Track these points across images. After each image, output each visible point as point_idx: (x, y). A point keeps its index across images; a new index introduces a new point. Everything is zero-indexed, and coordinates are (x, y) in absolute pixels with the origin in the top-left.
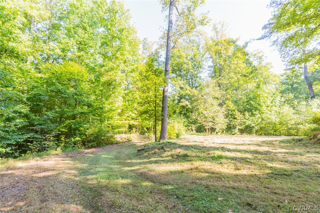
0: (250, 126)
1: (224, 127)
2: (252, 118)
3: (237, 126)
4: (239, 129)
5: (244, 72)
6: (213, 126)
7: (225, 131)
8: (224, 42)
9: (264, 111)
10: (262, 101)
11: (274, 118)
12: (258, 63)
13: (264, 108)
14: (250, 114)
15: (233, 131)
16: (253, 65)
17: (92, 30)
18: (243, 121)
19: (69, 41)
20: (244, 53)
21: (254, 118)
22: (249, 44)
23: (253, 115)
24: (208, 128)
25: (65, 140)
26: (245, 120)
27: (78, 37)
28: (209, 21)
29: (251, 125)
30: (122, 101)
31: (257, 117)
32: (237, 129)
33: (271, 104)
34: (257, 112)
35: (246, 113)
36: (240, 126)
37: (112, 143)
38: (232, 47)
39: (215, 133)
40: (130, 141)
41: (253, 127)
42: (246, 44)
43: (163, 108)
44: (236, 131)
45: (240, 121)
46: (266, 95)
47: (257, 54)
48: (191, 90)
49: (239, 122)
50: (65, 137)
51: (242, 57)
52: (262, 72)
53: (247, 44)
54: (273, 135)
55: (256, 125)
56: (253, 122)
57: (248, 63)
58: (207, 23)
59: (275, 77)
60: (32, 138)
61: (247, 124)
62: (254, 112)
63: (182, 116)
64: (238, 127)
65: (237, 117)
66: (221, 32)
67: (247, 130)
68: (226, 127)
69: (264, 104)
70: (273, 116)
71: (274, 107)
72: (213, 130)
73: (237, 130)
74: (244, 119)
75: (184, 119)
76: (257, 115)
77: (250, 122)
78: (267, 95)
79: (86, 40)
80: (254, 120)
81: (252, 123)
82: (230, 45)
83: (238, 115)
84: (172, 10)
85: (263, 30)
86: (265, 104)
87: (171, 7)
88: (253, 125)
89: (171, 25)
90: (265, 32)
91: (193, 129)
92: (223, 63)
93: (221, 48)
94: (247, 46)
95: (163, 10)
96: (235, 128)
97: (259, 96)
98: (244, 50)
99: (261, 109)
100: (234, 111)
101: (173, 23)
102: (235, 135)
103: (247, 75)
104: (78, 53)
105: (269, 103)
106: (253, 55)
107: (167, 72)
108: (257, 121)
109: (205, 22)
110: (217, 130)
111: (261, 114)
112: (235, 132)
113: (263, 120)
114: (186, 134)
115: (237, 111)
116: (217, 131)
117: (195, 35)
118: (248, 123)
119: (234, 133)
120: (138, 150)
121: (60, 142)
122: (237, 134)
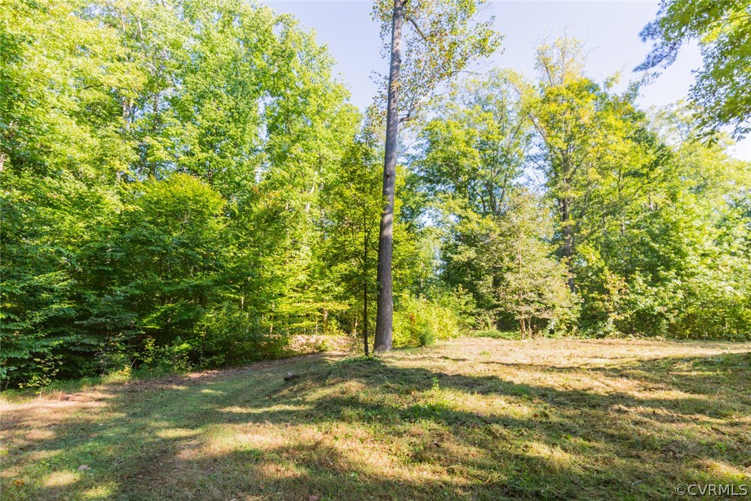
0: (652, 313)
1: (574, 316)
2: (655, 289)
3: (611, 312)
4: (616, 322)
5: (629, 163)
6: (538, 313)
7: (575, 328)
8: (565, 92)
9: (693, 270)
10: (686, 240)
11: (731, 288)
12: (684, 137)
13: (693, 260)
14: (649, 278)
15: (600, 327)
16: (658, 143)
17: (233, 100)
18: (628, 298)
19: (183, 131)
20: (630, 112)
21: (662, 288)
22: (641, 90)
23: (657, 281)
24: (525, 320)
25: (156, 348)
26: (633, 297)
27: (203, 118)
28: (499, 41)
29: (652, 308)
30: (308, 256)
31: (670, 286)
32: (611, 320)
33: (717, 249)
34: (673, 272)
35: (637, 277)
36: (618, 314)
37: (272, 358)
38: (590, 100)
39: (547, 332)
40: (323, 351)
41: (660, 314)
42: (632, 89)
43: (381, 269)
44: (610, 326)
45: (620, 299)
46: (697, 223)
47: (678, 113)
48: (480, 221)
49: (617, 302)
50: (156, 344)
51: (620, 124)
52: (697, 160)
53: (636, 89)
54: (729, 339)
55: (669, 311)
56: (660, 301)
57: (643, 138)
58: (494, 47)
59: (740, 172)
60: (79, 345)
61: (641, 306)
62: (663, 273)
63: (460, 289)
64: (613, 316)
65: (611, 288)
66: (561, 67)
67: (644, 324)
68: (579, 315)
69: (690, 248)
70: (723, 283)
71: (726, 257)
72: (538, 324)
73: (611, 322)
74: (633, 292)
75: (466, 297)
76: (670, 282)
77: (649, 302)
78: (701, 223)
79: (220, 125)
80: (662, 294)
81: (656, 303)
82: (581, 98)
83: (612, 281)
84: (398, 28)
85: (644, 39)
86: (695, 249)
87: (396, 22)
88: (658, 309)
89: (396, 63)
90: (655, 45)
91: (490, 321)
92: (566, 144)
93: (556, 108)
94: (636, 95)
95: (383, 33)
96: (604, 318)
97: (675, 225)
98: (630, 106)
99: (683, 263)
100: (601, 270)
101: (401, 58)
102: (607, 340)
103: (645, 171)
104: (203, 154)
105: (708, 245)
106: (666, 116)
107: (389, 180)
108: (671, 298)
109: (489, 43)
110: (552, 324)
111: (686, 278)
112: (606, 329)
113: (691, 293)
114: (462, 336)
115: (609, 270)
116: (551, 326)
117: (491, 83)
118: (644, 303)
119: (601, 333)
120: (285, 379)
121: (145, 355)
122: (611, 334)
